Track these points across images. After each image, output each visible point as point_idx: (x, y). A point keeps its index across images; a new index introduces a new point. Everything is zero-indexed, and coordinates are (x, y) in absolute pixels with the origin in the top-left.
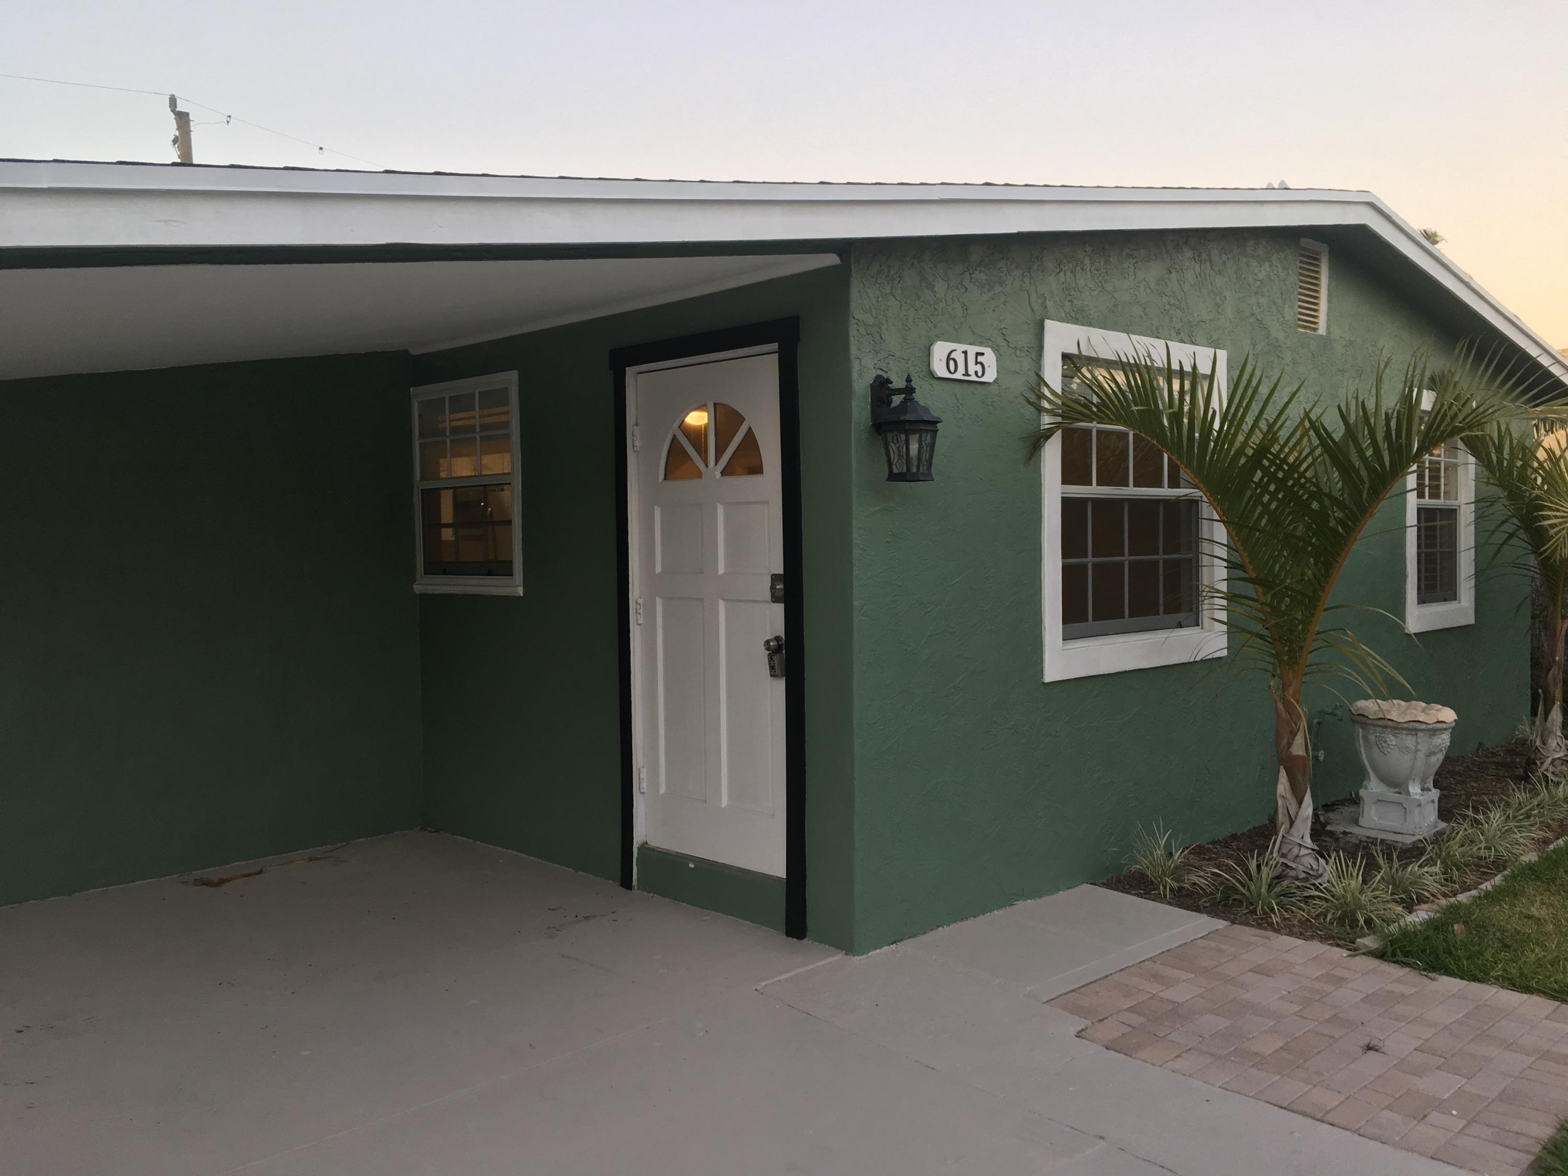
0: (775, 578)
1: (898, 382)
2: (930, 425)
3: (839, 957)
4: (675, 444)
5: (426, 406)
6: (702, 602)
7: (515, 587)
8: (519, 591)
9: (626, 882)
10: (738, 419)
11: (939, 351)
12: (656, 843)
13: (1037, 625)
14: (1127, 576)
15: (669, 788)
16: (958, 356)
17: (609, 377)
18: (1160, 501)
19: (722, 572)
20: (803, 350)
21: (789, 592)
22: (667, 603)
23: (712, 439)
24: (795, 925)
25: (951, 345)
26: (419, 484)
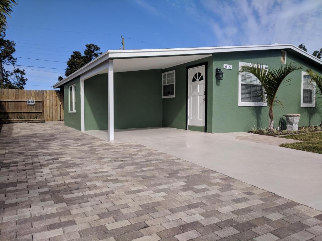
0: (204, 92)
1: (219, 69)
2: (222, 73)
3: (210, 134)
4: (194, 78)
5: (164, 75)
6: (196, 96)
7: (174, 96)
8: (175, 97)
9: (187, 129)
10: (201, 74)
11: (225, 65)
12: (190, 125)
13: (238, 99)
14: (252, 94)
15: (192, 118)
16: (227, 66)
17: (186, 70)
18: (257, 85)
19: (198, 92)
20: (208, 66)
21: (206, 93)
22: (192, 96)
23: (198, 77)
24: (206, 131)
25: (226, 65)
26: (163, 85)
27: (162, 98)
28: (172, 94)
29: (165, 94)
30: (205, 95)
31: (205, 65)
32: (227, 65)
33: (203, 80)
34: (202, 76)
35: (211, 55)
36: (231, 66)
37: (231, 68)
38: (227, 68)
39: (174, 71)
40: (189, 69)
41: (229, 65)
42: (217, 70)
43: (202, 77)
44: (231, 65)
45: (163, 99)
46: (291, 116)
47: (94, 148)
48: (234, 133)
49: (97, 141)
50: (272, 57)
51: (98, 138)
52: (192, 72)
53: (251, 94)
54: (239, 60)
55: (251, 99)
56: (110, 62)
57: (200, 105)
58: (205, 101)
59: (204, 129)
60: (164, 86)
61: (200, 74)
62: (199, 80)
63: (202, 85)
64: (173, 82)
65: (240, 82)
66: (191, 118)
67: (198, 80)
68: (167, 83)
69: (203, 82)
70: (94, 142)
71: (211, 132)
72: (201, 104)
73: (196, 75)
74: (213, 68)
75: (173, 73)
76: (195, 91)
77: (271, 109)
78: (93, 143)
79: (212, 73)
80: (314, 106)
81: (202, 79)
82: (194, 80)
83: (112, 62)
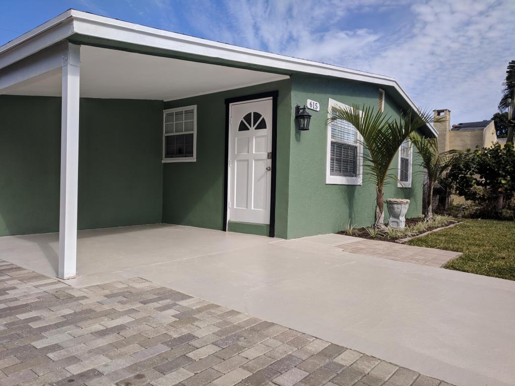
0: (269, 153)
1: (302, 107)
2: (309, 116)
3: (284, 240)
4: (242, 122)
5: (168, 115)
6: (248, 160)
7: (193, 159)
8: (195, 160)
9: (224, 230)
10: (260, 116)
11: (309, 101)
12: (233, 220)
13: (325, 170)
14: (342, 163)
15: (237, 206)
16: (312, 104)
17: (224, 106)
18: (350, 146)
19: (254, 153)
20: (279, 99)
21: (273, 156)
22: (238, 161)
23: (253, 121)
24: (272, 234)
25: (311, 101)
26: (165, 135)
27: (163, 162)
28: (190, 154)
29: (169, 154)
30: (270, 161)
31: (272, 98)
32: (313, 101)
33: (265, 127)
34: (263, 119)
35: (288, 77)
36: (318, 105)
37: (318, 110)
38: (312, 108)
39: (194, 107)
40: (230, 104)
41: (315, 102)
42: (298, 108)
43: (263, 121)
44: (318, 103)
45: (165, 164)
46: (397, 203)
47: (22, 317)
48: (319, 235)
49: (23, 280)
50: (368, 97)
51: (19, 265)
52: (238, 112)
53: (341, 161)
54: (328, 95)
55: (340, 171)
56: (69, 51)
57: (258, 180)
58: (270, 173)
59: (267, 230)
60: (167, 137)
61: (257, 116)
62: (256, 129)
63: (263, 139)
64: (193, 130)
65: (329, 140)
66: (235, 207)
67: (252, 129)
68: (176, 131)
69: (267, 132)
70: (14, 288)
71: (284, 236)
72: (262, 177)
73: (248, 118)
74: (291, 104)
75: (192, 111)
76: (246, 149)
77: (380, 191)
78: (12, 294)
79: (290, 114)
80: (410, 186)
81: (262, 125)
82: (243, 127)
83: (77, 53)
